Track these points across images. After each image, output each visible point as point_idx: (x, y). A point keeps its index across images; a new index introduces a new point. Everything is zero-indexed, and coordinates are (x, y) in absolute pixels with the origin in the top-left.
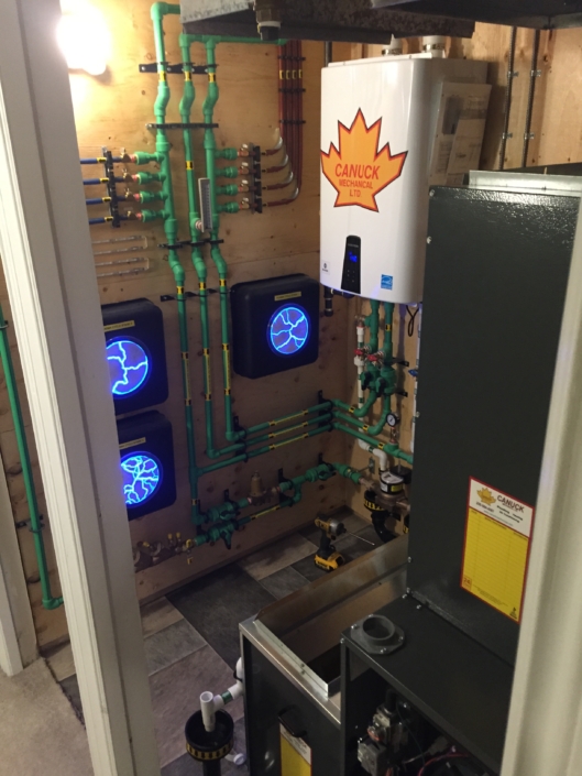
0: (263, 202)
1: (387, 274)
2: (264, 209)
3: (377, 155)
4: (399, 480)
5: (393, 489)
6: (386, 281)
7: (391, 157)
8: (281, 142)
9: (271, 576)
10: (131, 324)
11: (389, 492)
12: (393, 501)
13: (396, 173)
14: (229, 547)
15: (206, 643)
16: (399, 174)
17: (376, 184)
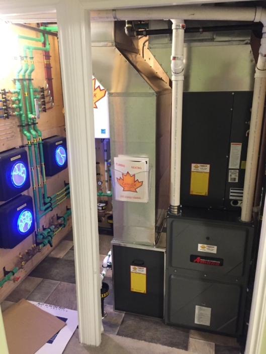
0: (46, 108)
1: (103, 128)
2: (47, 111)
3: (95, 90)
4: (104, 205)
5: (103, 208)
6: (103, 131)
7: (101, 90)
8: (47, 85)
9: (65, 255)
10: (20, 156)
11: (102, 209)
12: (104, 212)
13: (103, 95)
14: (51, 246)
15: (59, 282)
16: (105, 96)
17: (95, 99)
